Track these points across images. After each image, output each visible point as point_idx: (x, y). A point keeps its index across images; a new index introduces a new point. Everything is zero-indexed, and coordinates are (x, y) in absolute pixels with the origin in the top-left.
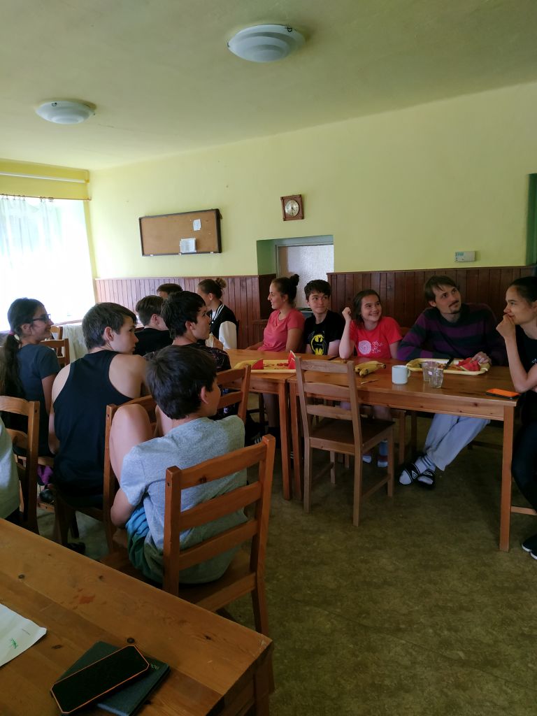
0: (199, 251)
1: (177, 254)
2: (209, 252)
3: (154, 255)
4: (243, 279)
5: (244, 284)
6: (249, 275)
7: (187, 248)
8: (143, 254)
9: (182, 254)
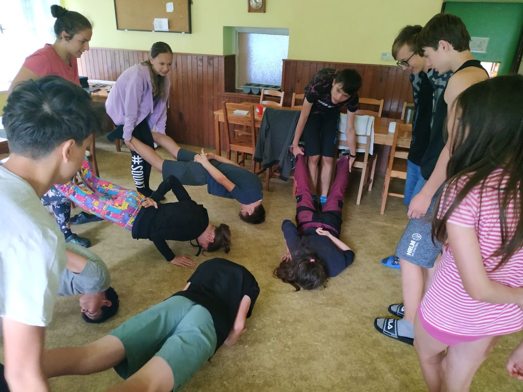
0: (171, 30)
1: (151, 31)
2: (181, 32)
3: (128, 30)
4: (211, 58)
5: (212, 62)
6: (216, 54)
7: (161, 26)
8: (118, 28)
9: (155, 31)
